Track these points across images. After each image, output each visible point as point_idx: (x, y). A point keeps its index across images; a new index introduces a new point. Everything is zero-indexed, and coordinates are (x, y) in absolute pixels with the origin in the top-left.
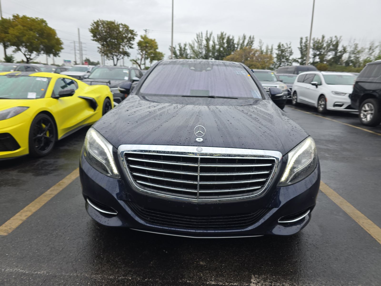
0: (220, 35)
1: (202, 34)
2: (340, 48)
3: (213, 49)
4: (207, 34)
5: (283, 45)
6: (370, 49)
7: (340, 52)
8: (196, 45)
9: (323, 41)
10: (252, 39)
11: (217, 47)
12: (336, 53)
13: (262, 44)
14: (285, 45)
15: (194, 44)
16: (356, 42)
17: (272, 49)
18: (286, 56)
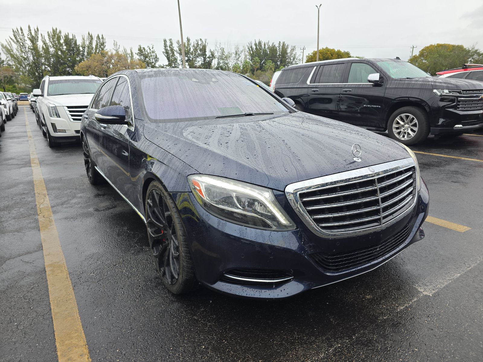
0: (51, 33)
1: (21, 29)
2: (208, 54)
3: (45, 53)
4: (30, 30)
5: (144, 48)
6: (236, 54)
7: (209, 57)
8: (15, 46)
9: (189, 45)
10: (101, 40)
11: (52, 50)
12: (205, 59)
13: (118, 47)
14: (146, 49)
15: (10, 45)
16: (222, 46)
17: (132, 53)
18: (151, 63)
